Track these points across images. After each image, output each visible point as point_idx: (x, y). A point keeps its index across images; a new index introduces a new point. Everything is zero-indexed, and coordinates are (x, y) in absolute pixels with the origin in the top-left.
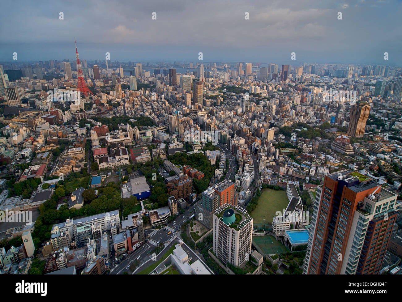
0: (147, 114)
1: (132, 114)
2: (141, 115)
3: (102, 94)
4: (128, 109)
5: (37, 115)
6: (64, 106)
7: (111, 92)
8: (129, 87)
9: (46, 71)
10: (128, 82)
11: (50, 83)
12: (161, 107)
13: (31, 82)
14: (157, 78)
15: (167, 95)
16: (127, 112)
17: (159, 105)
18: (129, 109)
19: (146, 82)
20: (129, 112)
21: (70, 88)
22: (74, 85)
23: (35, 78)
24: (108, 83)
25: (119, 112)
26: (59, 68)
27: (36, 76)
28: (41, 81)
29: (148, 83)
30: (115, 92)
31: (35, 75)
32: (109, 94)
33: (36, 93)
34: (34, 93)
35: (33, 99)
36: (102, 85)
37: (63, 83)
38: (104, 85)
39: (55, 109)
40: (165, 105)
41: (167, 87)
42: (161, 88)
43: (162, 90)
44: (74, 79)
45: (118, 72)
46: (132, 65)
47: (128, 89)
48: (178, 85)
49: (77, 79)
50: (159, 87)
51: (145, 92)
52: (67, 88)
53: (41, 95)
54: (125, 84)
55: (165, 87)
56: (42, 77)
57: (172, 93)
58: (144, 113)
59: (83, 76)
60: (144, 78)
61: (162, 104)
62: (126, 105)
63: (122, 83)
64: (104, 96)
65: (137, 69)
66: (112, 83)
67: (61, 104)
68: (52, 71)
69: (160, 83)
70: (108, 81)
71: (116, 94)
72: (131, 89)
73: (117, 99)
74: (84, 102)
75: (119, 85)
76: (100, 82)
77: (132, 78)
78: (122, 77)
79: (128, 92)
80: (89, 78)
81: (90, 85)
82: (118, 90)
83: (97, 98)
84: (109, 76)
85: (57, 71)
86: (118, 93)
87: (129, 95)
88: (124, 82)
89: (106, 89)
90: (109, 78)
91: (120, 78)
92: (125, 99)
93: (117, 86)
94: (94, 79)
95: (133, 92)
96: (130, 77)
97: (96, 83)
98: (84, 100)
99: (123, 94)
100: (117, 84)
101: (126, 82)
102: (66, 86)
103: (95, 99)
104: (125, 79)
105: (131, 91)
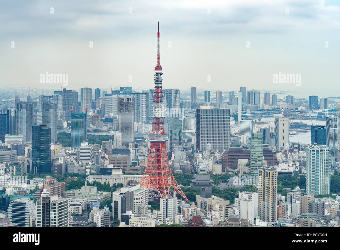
7: (243, 197)
8: (302, 183)
9: (68, 118)
10: (303, 164)
11: (72, 154)
21: (124, 174)
22: (134, 164)
33: (34, 183)
36: (218, 170)
38: (223, 171)
45: (273, 130)
46: (319, 108)
47: (297, 188)
49: (146, 146)
52: (114, 172)
54: (291, 170)
64: (217, 207)
66: (248, 165)
70: (238, 160)
71: (259, 202)
72: (308, 188)
73: (260, 220)
74: (157, 220)
75: (269, 172)
76: (210, 159)
77: (316, 151)
78: (282, 148)
79: (298, 200)
80: (180, 144)
81: (180, 169)
82: (266, 190)
83: (195, 213)
84: (241, 141)
85: (96, 119)
86: (264, 201)
87: (301, 213)
88: (288, 165)
89: (228, 183)
90: (241, 147)
91: (277, 152)
92: (285, 224)
93: (266, 175)
94: (195, 149)
95: (316, 199)
96: (309, 148)
97: (199, 163)
98: (155, 214)
99: (280, 206)
100: (264, 171)
101: (293, 163)
102: (113, 168)
103: (189, 214)
104: (293, 153)
105: (307, 196)
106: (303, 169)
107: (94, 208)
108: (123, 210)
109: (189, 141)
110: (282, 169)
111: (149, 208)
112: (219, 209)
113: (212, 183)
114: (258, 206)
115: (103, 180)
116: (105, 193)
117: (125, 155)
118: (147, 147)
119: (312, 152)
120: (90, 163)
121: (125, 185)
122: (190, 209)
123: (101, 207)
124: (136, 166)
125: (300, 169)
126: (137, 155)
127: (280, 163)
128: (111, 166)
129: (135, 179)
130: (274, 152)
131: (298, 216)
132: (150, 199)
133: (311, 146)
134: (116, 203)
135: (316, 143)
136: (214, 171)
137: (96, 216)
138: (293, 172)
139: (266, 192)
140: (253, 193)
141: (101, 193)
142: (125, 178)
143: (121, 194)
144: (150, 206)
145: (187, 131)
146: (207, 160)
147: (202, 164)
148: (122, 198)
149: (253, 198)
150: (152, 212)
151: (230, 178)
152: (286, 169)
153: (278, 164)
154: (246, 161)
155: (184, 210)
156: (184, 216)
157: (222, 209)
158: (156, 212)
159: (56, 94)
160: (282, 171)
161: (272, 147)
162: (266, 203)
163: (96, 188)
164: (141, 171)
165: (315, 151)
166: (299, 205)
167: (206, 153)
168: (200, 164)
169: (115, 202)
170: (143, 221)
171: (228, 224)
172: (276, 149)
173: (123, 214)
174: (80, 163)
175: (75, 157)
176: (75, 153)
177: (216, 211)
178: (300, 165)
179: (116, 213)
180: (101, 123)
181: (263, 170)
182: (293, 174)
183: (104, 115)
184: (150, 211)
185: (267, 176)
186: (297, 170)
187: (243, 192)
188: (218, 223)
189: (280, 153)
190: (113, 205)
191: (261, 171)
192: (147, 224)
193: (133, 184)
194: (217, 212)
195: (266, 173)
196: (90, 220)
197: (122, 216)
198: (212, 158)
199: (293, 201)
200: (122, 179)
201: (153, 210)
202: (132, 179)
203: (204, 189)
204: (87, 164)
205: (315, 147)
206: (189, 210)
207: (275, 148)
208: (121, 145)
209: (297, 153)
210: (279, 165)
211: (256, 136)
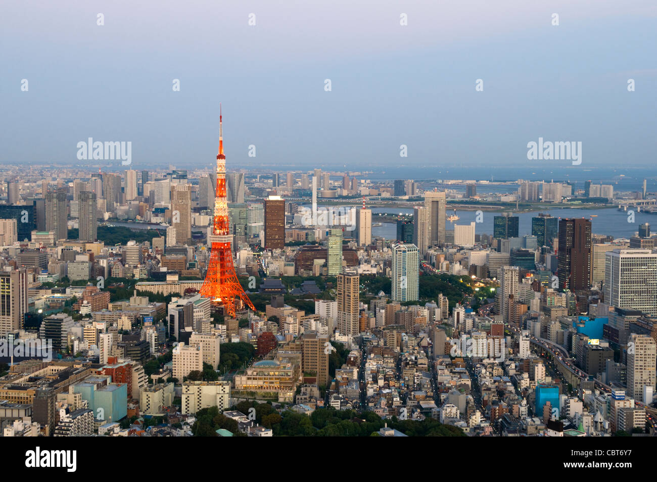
0: (450, 411)
1: (390, 405)
2: (426, 412)
3: (287, 309)
4: (375, 381)
5: (64, 375)
6: (153, 349)
7: (321, 307)
8: (387, 287)
9: (110, 209)
10: (388, 263)
11: (117, 255)
12: (516, 384)
13: (59, 249)
14: (505, 255)
15: (545, 331)
16: (370, 392)
17: (506, 373)
18: (381, 383)
19: (457, 268)
20: (379, 394)
21: (180, 279)
22: (192, 266)
23: (73, 235)
24: (309, 268)
25: (341, 389)
26: (149, 200)
27: (76, 226)
28: (88, 247)
29: (465, 273)
30: (334, 305)
31: (72, 224)
32: (310, 310)
33: (70, 292)
34: (64, 292)
35: (60, 316)
36: (290, 271)
37: (159, 257)
38: (296, 272)
39: (122, 362)
40: (532, 378)
41: (545, 294)
42: (517, 297)
43: (523, 308)
44: (193, 244)
46: (405, 194)
47: (382, 294)
48: (595, 288)
50: (511, 296)
51: (451, 314)
52: (169, 278)
53: (82, 299)
54: (374, 271)
55: (538, 295)
56: (92, 231)
57: (564, 325)
58: (439, 403)
59: (230, 238)
60: (452, 251)
61: (520, 370)
62: (371, 365)
63: (365, 269)
64: (290, 320)
65: (425, 214)
66: (325, 265)
67: (145, 341)
68: (127, 212)
69: (516, 278)
70: (313, 260)
71: (338, 312)
72: (394, 293)
73: (340, 333)
74: (221, 337)
75: (350, 279)
76: (281, 260)
77: (403, 251)
78: (364, 245)
79: (383, 309)
80: (246, 241)
81: (247, 272)
82: (346, 299)
83: (266, 327)
84: (317, 235)
85: (144, 210)
86: (344, 311)
87: (386, 323)
88: (370, 265)
89: (302, 288)
90: (317, 245)
91: (358, 249)
92: (368, 338)
93: (346, 282)
94: (263, 246)
95: (403, 308)
96: (395, 248)
97: (268, 264)
98: (219, 329)
99: (362, 317)
100: (344, 277)
101: (376, 263)
102: (166, 271)
103: (259, 330)
104: (376, 251)
105: (393, 304)
106: (388, 270)
107: (146, 324)
108: (181, 326)
109: (257, 236)
110: (365, 271)
111: (212, 323)
112: (292, 322)
113: (285, 288)
114: (337, 316)
115: (155, 288)
116: (158, 304)
117: (181, 256)
118: (206, 245)
119: (398, 252)
120: (139, 266)
121: (182, 295)
122: (260, 323)
123: (155, 322)
124: (195, 269)
125: (385, 270)
126: (195, 255)
127: (361, 263)
128: (164, 269)
129: (195, 286)
130: (355, 249)
131: (382, 328)
132: (212, 310)
133: (398, 245)
134: (172, 317)
135: (402, 242)
136: (286, 273)
137: (149, 334)
138: (376, 273)
139: (346, 302)
140: (331, 302)
141: (154, 304)
142: (182, 284)
143: (178, 306)
144: (212, 319)
145: (253, 225)
146: (277, 261)
147: (272, 265)
148: (179, 312)
149: (331, 307)
150: (215, 326)
151: (305, 281)
152: (368, 271)
153: (359, 264)
154: (322, 261)
155: (252, 324)
156: (252, 332)
157: (296, 321)
158: (220, 326)
159: (94, 178)
160: (364, 272)
161: (352, 245)
162: (347, 313)
163: (148, 298)
164: (200, 274)
165: (401, 251)
166: (384, 315)
167: (277, 252)
168: (270, 265)
169: (171, 315)
170: (204, 340)
171: (304, 342)
172: (356, 246)
173: (182, 331)
174: (127, 266)
175: (120, 258)
176: (119, 253)
177: (289, 324)
178: (385, 264)
179: (172, 328)
180: (150, 214)
181: (342, 276)
182: (376, 275)
183: (154, 203)
184: (213, 325)
185: (348, 283)
186: (381, 271)
187: (321, 301)
188: (293, 339)
189: (362, 251)
190: (168, 318)
191: (341, 278)
192: (210, 343)
193: (192, 294)
194: (291, 325)
195: (346, 280)
196: (142, 339)
197: (180, 332)
198: (283, 257)
199: (377, 311)
200: (177, 286)
201: (217, 325)
202: (190, 286)
203: (275, 298)
204: (136, 267)
205: (402, 246)
206: (258, 323)
207: (356, 244)
208: (175, 242)
209: (381, 251)
210: (361, 266)
211: (334, 233)
